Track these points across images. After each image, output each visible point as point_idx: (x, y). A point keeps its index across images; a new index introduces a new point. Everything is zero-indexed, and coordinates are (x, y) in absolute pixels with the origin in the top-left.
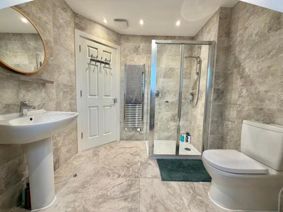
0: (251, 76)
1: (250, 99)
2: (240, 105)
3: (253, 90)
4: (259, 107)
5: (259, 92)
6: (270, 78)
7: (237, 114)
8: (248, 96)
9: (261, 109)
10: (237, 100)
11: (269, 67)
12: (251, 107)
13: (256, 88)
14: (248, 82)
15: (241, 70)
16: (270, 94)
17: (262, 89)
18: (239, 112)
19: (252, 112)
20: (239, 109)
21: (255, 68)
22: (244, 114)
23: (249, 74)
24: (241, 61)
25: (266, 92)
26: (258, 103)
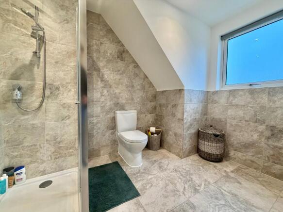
0: (110, 81)
1: (110, 97)
2: (103, 102)
3: (112, 92)
4: (117, 102)
5: (115, 93)
6: (121, 85)
7: (101, 109)
8: (109, 95)
9: (118, 103)
10: (100, 98)
11: (120, 79)
12: (112, 102)
13: (113, 91)
14: (107, 85)
15: (101, 75)
16: (121, 94)
17: (117, 91)
18: (102, 108)
19: (113, 106)
20: (102, 105)
21: (111, 77)
22: (107, 108)
23: (107, 79)
24: (101, 68)
25: (120, 93)
26: (116, 100)
